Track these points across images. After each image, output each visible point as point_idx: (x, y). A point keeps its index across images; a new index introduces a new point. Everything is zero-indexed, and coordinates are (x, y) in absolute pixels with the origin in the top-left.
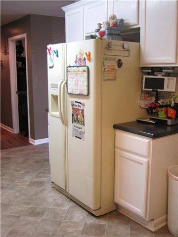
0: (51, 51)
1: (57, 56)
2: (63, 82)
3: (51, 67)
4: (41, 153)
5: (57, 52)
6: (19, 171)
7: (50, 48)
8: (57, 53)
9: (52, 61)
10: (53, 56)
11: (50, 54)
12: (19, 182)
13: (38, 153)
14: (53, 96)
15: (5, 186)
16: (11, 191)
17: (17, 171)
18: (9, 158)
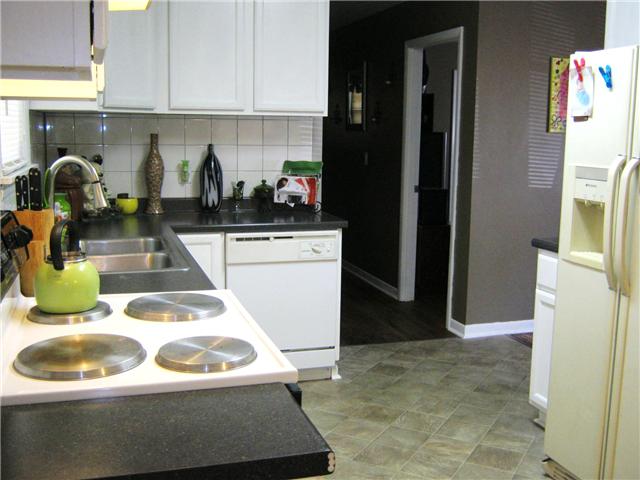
0: (585, 72)
1: (609, 85)
2: (623, 165)
3: (578, 119)
4: (487, 364)
5: (609, 74)
6: (436, 410)
7: (583, 61)
8: (606, 74)
9: (586, 100)
10: (594, 84)
11: (581, 78)
12: (443, 445)
13: (477, 362)
14: (579, 204)
15: (405, 450)
16: (425, 468)
17: (431, 410)
18: (401, 370)
